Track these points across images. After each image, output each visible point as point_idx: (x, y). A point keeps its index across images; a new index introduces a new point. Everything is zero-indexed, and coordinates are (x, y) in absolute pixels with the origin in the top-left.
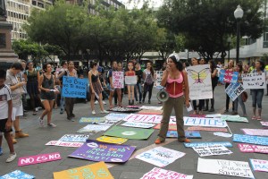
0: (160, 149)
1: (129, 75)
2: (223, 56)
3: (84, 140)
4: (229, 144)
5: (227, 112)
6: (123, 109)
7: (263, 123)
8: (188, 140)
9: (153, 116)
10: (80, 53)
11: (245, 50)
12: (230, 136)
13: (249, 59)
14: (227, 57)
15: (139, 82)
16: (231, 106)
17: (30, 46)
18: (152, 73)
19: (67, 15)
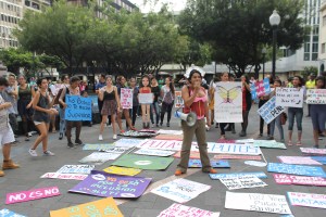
0: (181, 181)
1: (144, 92)
2: (257, 70)
4: (263, 175)
5: (261, 136)
6: (136, 134)
7: (303, 150)
8: (215, 170)
9: (172, 142)
10: (84, 65)
11: (283, 63)
12: (264, 165)
13: (287, 73)
14: (261, 71)
15: (156, 100)
17: (21, 56)
18: (172, 90)
19: (69, 18)
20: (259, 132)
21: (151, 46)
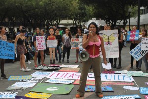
1: (50, 39)
2: (125, 23)
3: (14, 96)
5: (131, 69)
6: (46, 68)
9: (71, 73)
12: (137, 89)
13: (144, 25)
14: (128, 24)
16: (135, 63)
18: (70, 37)
20: (130, 66)
21: (54, 7)
